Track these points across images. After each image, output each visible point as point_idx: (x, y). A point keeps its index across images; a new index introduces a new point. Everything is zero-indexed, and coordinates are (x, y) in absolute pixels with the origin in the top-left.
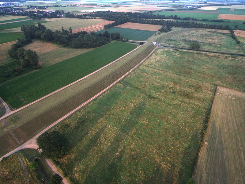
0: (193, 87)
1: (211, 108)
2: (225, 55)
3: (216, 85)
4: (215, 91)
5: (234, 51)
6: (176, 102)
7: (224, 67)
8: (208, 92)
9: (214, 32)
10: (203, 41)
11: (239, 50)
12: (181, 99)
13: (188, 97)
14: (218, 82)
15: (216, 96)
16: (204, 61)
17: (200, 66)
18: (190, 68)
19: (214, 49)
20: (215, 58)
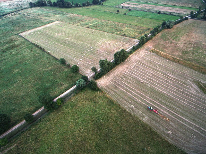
0: (8, 42)
1: (31, 42)
3: (17, 34)
4: (21, 36)
6: (13, 53)
7: (5, 25)
8: (19, 39)
12: (13, 50)
13: (15, 47)
14: (16, 33)
15: (25, 38)
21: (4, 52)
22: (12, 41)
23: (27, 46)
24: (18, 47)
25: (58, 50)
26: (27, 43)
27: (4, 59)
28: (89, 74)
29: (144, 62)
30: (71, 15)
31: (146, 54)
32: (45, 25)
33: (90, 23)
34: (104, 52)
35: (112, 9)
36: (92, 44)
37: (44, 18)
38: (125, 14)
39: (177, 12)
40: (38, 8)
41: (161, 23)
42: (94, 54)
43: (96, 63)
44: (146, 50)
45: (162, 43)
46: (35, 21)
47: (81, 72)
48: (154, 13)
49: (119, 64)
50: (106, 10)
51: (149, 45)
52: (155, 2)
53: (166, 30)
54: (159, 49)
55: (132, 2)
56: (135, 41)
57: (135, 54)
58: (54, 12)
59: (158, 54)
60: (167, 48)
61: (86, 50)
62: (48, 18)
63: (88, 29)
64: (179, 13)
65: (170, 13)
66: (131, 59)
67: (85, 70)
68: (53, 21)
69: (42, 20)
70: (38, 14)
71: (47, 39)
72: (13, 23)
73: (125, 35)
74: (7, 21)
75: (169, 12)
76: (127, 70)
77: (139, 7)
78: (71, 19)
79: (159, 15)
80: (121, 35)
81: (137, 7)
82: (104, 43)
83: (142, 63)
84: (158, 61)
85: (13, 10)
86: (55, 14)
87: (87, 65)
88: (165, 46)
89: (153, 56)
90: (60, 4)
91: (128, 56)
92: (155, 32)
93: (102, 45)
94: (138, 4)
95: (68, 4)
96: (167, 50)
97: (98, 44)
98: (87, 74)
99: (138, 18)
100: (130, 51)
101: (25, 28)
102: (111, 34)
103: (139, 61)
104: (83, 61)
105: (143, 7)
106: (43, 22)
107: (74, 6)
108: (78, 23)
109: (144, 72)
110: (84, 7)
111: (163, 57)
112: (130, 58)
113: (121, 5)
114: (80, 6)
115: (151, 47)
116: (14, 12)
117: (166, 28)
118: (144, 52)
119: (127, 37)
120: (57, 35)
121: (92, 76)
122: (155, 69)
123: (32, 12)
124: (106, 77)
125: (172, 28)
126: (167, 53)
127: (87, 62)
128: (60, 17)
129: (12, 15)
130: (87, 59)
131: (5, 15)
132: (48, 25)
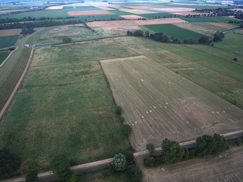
0: (86, 67)
1: (104, 73)
2: (91, 41)
3: (98, 60)
4: (100, 64)
5: (95, 37)
7: (95, 49)
8: (97, 65)
9: (73, 27)
10: (70, 35)
11: (97, 36)
13: (87, 73)
14: (98, 58)
15: (102, 66)
16: (81, 49)
17: (81, 52)
18: (75, 56)
19: (82, 38)
20: (87, 45)
21: (76, 75)
22: (90, 66)
23: (98, 75)
24: (90, 74)
26: (100, 72)
27: (71, 84)
28: (141, 149)
32: (129, 57)
33: (182, 67)
35: (225, 54)
36: (171, 98)
37: (132, 49)
40: (133, 38)
42: (165, 117)
46: (122, 51)
47: (132, 138)
58: (146, 44)
61: (157, 105)
62: (136, 50)
63: (176, 74)
66: (231, 158)
68: (139, 55)
69: (130, 51)
70: (129, 43)
71: (120, 74)
72: (102, 48)
73: (234, 103)
74: (98, 45)
78: (160, 56)
80: (228, 101)
82: (191, 103)
85: (111, 35)
86: (146, 47)
87: (147, 129)
90: (156, 37)
93: (186, 106)
95: (166, 38)
97: (179, 101)
98: (138, 147)
101: (109, 55)
102: (209, 92)
104: (145, 121)
106: (128, 53)
108: (167, 64)
110: (185, 45)
112: (230, 153)
116: (110, 38)
120: (134, 72)
123: (125, 40)
127: (149, 126)
128: (150, 51)
129: (107, 40)
130: (150, 120)
131: (102, 38)
132: (131, 58)
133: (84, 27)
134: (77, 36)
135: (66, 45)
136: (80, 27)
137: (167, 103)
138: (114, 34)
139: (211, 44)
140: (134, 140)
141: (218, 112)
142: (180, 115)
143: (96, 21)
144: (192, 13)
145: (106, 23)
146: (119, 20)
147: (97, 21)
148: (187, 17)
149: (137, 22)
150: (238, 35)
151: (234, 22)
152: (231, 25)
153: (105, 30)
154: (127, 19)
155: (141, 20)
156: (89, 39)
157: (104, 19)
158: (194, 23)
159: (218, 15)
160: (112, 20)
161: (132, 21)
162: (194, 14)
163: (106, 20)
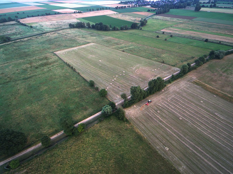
0: (42, 59)
1: (64, 61)
2: (34, 37)
3: (53, 52)
4: (56, 55)
5: (36, 33)
6: (45, 70)
7: (43, 43)
8: (53, 57)
10: (5, 34)
11: (37, 31)
12: (45, 67)
13: (48, 64)
14: (51, 51)
15: (59, 56)
16: (27, 45)
17: (29, 48)
18: (25, 52)
19: (22, 36)
20: (31, 41)
21: (37, 68)
22: (46, 58)
23: (59, 64)
24: (51, 64)
25: (88, 71)
26: (60, 61)
27: (35, 75)
28: (118, 101)
29: (184, 94)
30: (107, 38)
31: (187, 86)
32: (81, 45)
33: (126, 47)
34: (137, 78)
35: (151, 34)
36: (125, 68)
37: (80, 39)
38: (166, 40)
39: (229, 42)
40: (77, 29)
41: (208, 52)
42: (126, 80)
43: (127, 89)
44: (188, 81)
45: (209, 75)
46: (72, 42)
47: (108, 97)
48: (199, 40)
49: (154, 93)
50: (144, 35)
51: (192, 76)
52: (202, 30)
53: (214, 61)
54: (205, 82)
55: (175, 28)
56: (175, 69)
57: (174, 84)
58: (91, 34)
59: (204, 87)
60: (215, 81)
61: (118, 74)
62: (84, 39)
63: (123, 52)
64: (231, 42)
65: (220, 42)
66: (168, 90)
67: (113, 95)
68: (89, 43)
69: (79, 41)
70: (75, 35)
71: (80, 60)
72: (50, 41)
73: (163, 62)
74: (45, 39)
75: (218, 41)
76: (163, 102)
77: (182, 33)
78: (107, 42)
79: (205, 43)
80: (159, 62)
81: (180, 33)
82: (138, 68)
83: (182, 95)
84: (204, 96)
85: (53, 29)
86: (92, 36)
87: (117, 90)
88: (212, 78)
89: (197, 89)
90: (98, 27)
91: (165, 86)
92: (200, 62)
93: (136, 70)
94: (181, 30)
95: (106, 27)
96: (215, 84)
97: (131, 69)
98: (115, 101)
99: (180, 45)
100: (168, 79)
101: (60, 47)
102: (148, 59)
103: (178, 93)
104: (113, 85)
105: (187, 34)
106: (78, 43)
107: (112, 29)
108: (114, 46)
109: (184, 107)
110: (122, 31)
111: (210, 92)
112: (167, 88)
113: (162, 30)
114: (118, 30)
115: (194, 78)
116: (53, 31)
117: (215, 58)
118: (186, 84)
119: (165, 65)
120: (90, 56)
121: (121, 103)
122: (199, 105)
123: (70, 32)
124: (136, 106)
125: (222, 58)
126: (216, 88)
127: (118, 87)
128: (96, 39)
129: (51, 34)
130: (117, 84)
131: (45, 33)
132: (83, 46)
133: (18, 25)
134: (14, 34)
135: (7, 44)
136: (13, 25)
137: (124, 72)
138: (55, 28)
139: (140, 29)
140: (111, 98)
141: (156, 70)
142: (135, 77)
143: (28, 17)
144: (119, 5)
145: (42, 19)
146: (54, 14)
147: (31, 17)
148: (116, 9)
149: (74, 15)
150: (156, 20)
151: (151, 11)
152: (150, 13)
153: (44, 25)
154: (62, 13)
155: (76, 13)
156: (31, 35)
157: (37, 15)
158: (123, 13)
159: (139, 6)
160: (47, 15)
161: (69, 15)
162: (121, 6)
163: (41, 16)
